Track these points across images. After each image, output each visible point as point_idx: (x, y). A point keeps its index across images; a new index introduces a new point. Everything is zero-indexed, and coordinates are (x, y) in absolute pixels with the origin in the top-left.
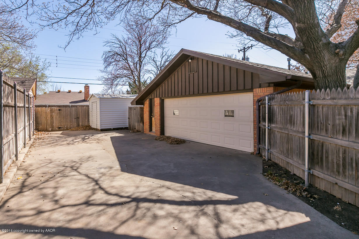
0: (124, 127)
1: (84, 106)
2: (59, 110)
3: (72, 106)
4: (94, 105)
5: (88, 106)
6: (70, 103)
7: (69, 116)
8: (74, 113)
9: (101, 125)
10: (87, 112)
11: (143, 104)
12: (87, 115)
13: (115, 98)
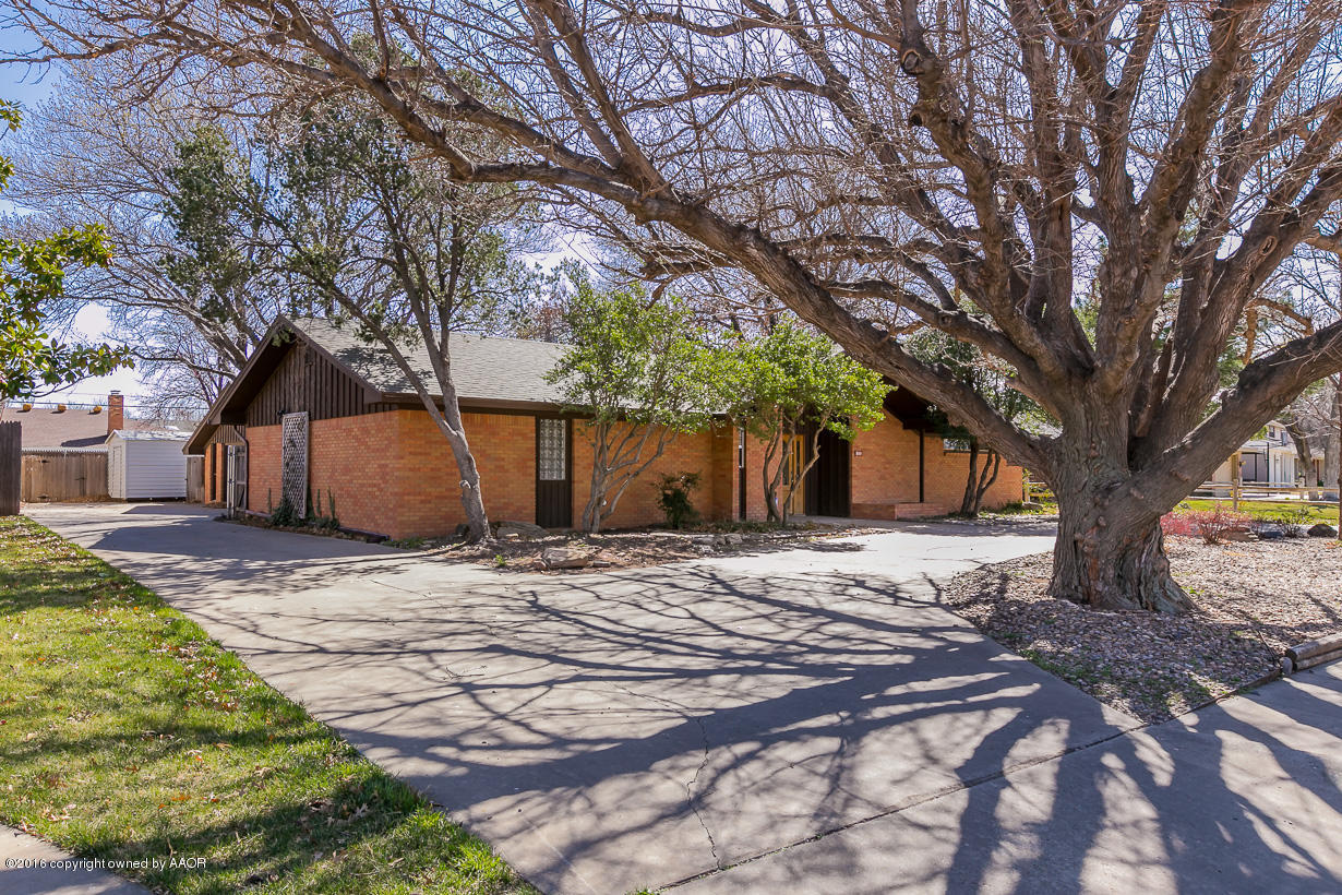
0: (176, 496)
1: (96, 454)
2: (44, 462)
3: (70, 454)
4: (118, 452)
5: (105, 455)
6: (63, 445)
7: (64, 475)
8: (74, 468)
9: (127, 490)
10: (102, 467)
11: (203, 452)
12: (102, 473)
13: (164, 440)
